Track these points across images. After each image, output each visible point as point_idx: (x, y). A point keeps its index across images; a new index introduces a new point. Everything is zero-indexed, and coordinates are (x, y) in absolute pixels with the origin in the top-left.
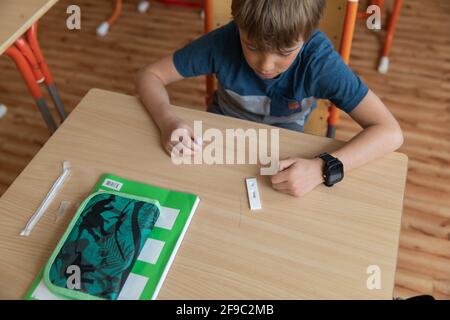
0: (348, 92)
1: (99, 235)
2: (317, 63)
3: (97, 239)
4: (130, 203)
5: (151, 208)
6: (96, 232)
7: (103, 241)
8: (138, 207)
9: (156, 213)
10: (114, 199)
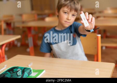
3: (11, 73)
4: (23, 68)
5: (29, 69)
6: (11, 72)
7: (13, 73)
8: (25, 68)
9: (31, 71)
10: (18, 67)
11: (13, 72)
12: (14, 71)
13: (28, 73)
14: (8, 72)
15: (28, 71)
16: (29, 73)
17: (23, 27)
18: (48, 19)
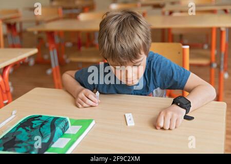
0: (179, 76)
1: (29, 129)
2: (156, 65)
3: (27, 131)
4: (51, 117)
5: (64, 119)
6: (27, 128)
7: (31, 131)
8: (55, 119)
9: (67, 123)
10: (41, 116)
11: (32, 128)
12: (34, 126)
13: (62, 129)
14: (20, 129)
15: (62, 125)
16: (64, 128)
17: (39, 32)
18: (83, 17)
